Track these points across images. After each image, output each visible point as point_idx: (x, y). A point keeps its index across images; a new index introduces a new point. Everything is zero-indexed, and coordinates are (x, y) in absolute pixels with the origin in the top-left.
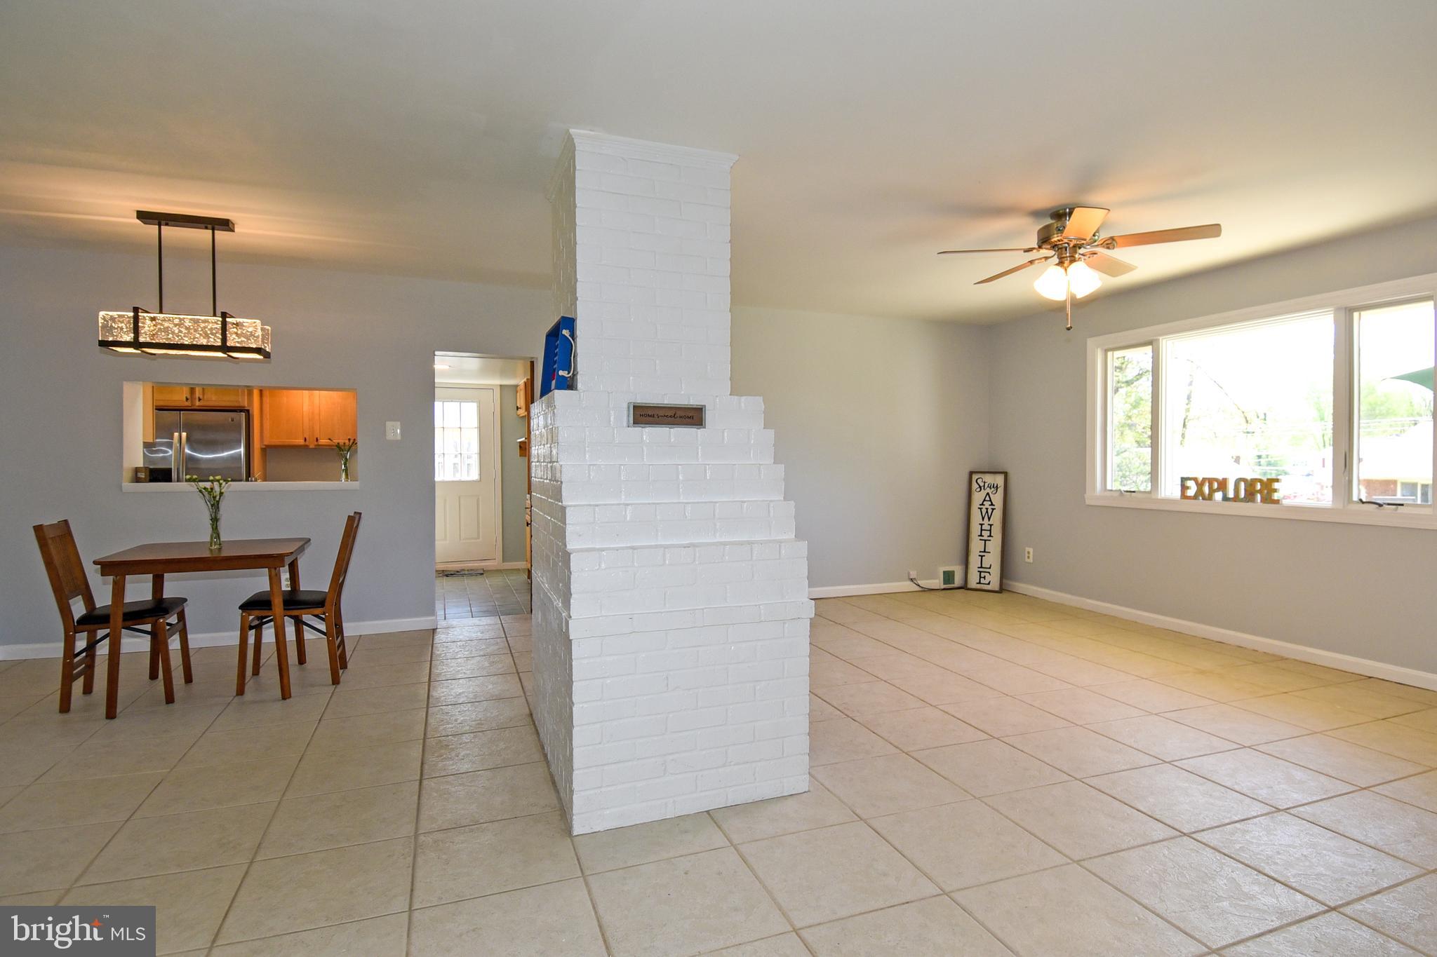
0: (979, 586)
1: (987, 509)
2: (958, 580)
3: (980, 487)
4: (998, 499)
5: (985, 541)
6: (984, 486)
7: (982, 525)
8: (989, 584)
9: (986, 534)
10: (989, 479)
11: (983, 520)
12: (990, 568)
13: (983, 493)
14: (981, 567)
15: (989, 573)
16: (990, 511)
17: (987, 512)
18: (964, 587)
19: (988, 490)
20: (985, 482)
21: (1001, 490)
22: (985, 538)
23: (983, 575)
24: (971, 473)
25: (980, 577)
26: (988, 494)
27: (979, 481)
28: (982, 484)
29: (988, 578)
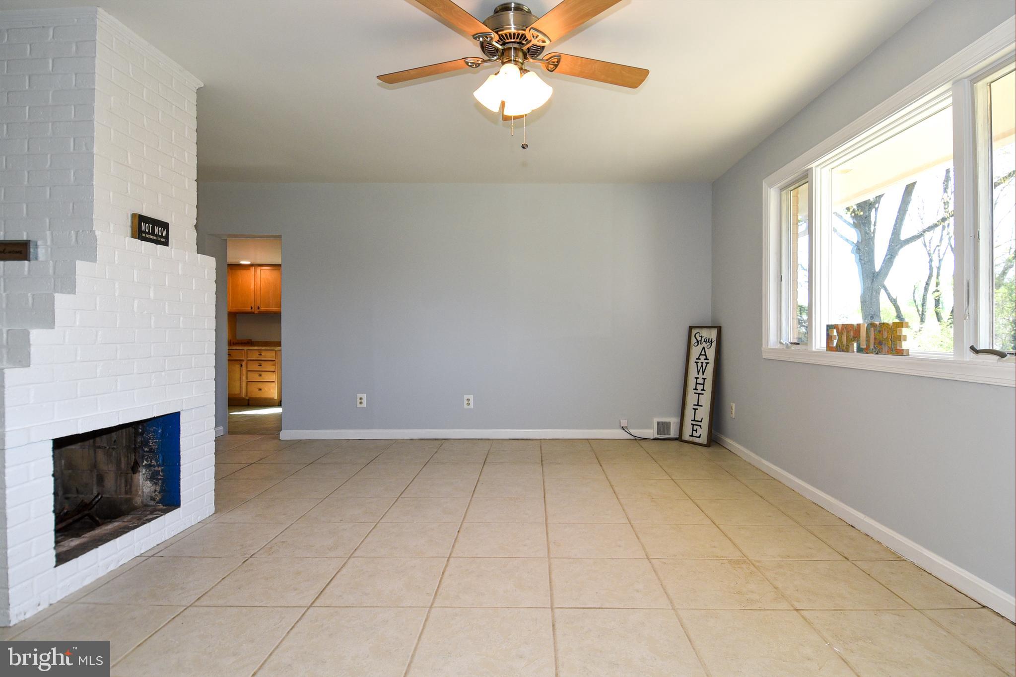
0: (691, 439)
1: (702, 363)
2: (673, 433)
3: (698, 342)
4: (711, 353)
5: (699, 394)
6: (701, 340)
7: (697, 378)
8: (699, 437)
9: (700, 387)
10: (705, 333)
11: (698, 372)
12: (701, 421)
13: (700, 347)
14: (694, 420)
15: (700, 426)
16: (704, 365)
17: (702, 366)
18: (680, 439)
19: (704, 345)
20: (702, 337)
21: (714, 344)
22: (699, 391)
23: (695, 427)
24: (691, 328)
25: (693, 430)
26: (704, 348)
27: (697, 336)
28: (699, 339)
29: (700, 431)
